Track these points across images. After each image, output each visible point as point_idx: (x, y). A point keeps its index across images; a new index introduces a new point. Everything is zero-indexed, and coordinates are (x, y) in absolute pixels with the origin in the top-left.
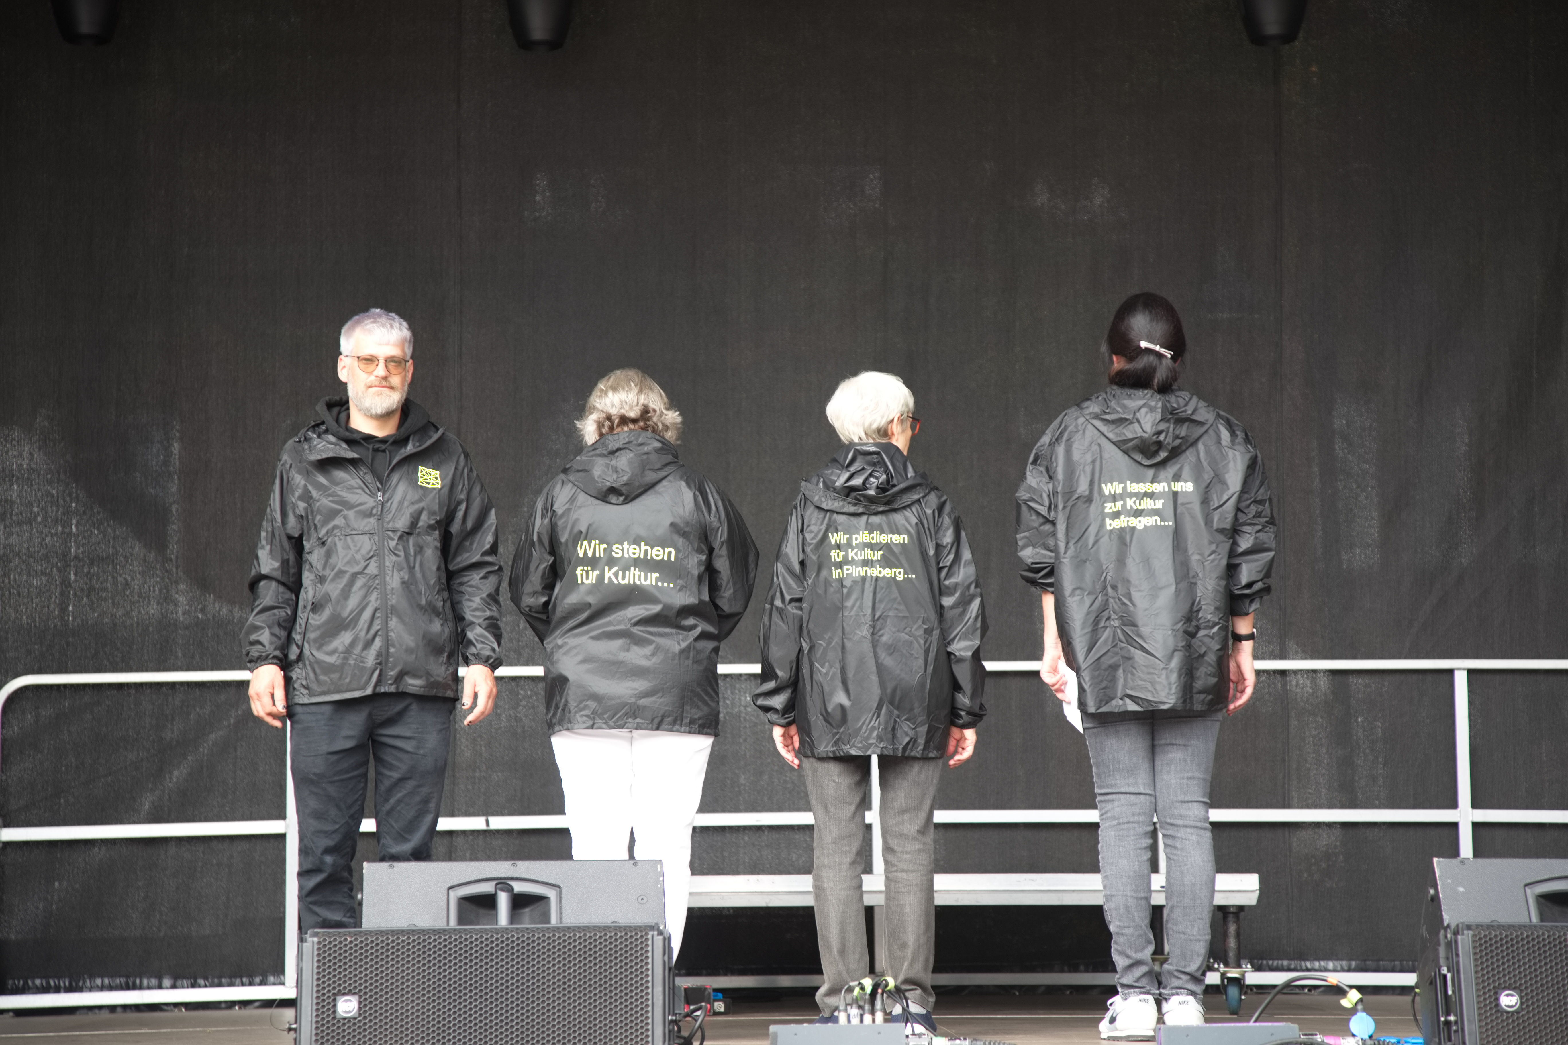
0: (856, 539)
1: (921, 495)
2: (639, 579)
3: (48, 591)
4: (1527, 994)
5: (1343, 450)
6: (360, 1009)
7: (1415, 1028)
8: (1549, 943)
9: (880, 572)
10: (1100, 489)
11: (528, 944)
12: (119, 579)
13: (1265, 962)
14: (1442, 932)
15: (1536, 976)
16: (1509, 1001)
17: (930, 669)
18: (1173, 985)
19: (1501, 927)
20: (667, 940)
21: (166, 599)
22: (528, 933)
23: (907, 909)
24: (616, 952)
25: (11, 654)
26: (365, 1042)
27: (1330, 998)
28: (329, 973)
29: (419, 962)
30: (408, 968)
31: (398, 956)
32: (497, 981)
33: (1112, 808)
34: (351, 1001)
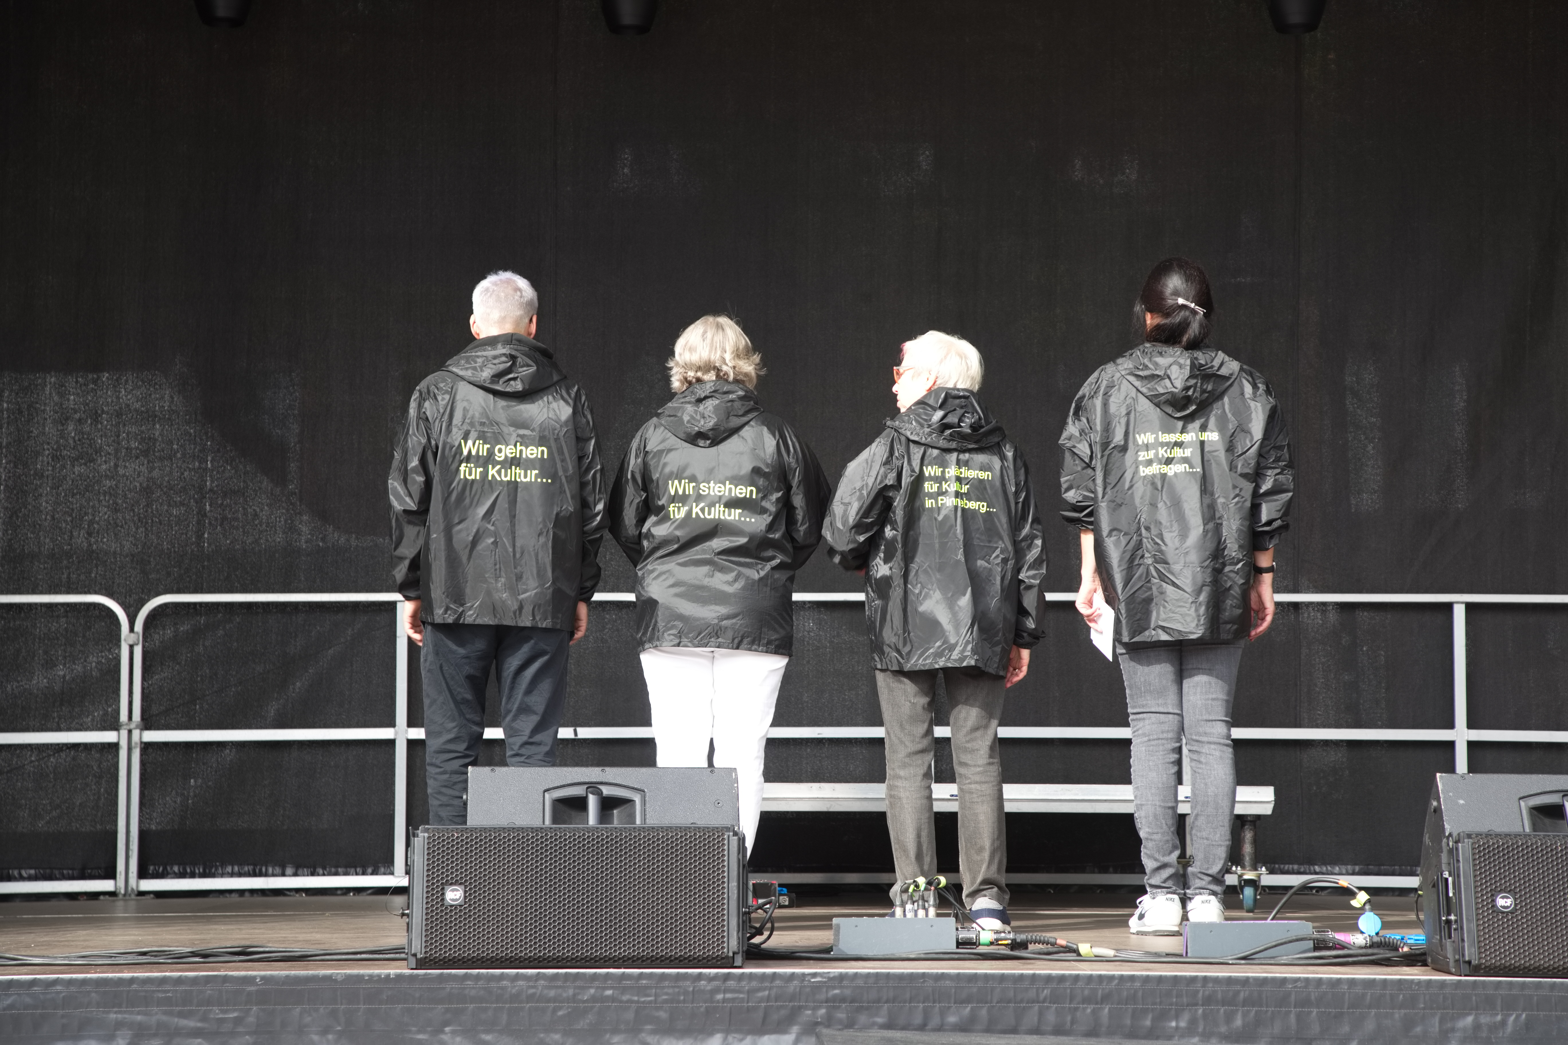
0: (949, 472)
2: (724, 515)
3: (186, 520)
4: (1521, 896)
5: (1353, 404)
6: (465, 897)
7: (1418, 926)
8: (1542, 850)
9: (967, 504)
10: (1134, 438)
11: (616, 842)
12: (249, 510)
13: (1277, 866)
14: (1445, 840)
15: (1530, 880)
16: (1504, 902)
17: (1006, 594)
18: (1196, 886)
19: (1498, 835)
20: (742, 840)
21: (291, 529)
22: (616, 832)
23: (982, 817)
24: (695, 850)
25: (153, 576)
26: (470, 927)
27: (1340, 899)
28: (438, 865)
29: (518, 856)
30: (509, 862)
31: (500, 851)
32: (588, 875)
33: (1144, 726)
34: (457, 890)
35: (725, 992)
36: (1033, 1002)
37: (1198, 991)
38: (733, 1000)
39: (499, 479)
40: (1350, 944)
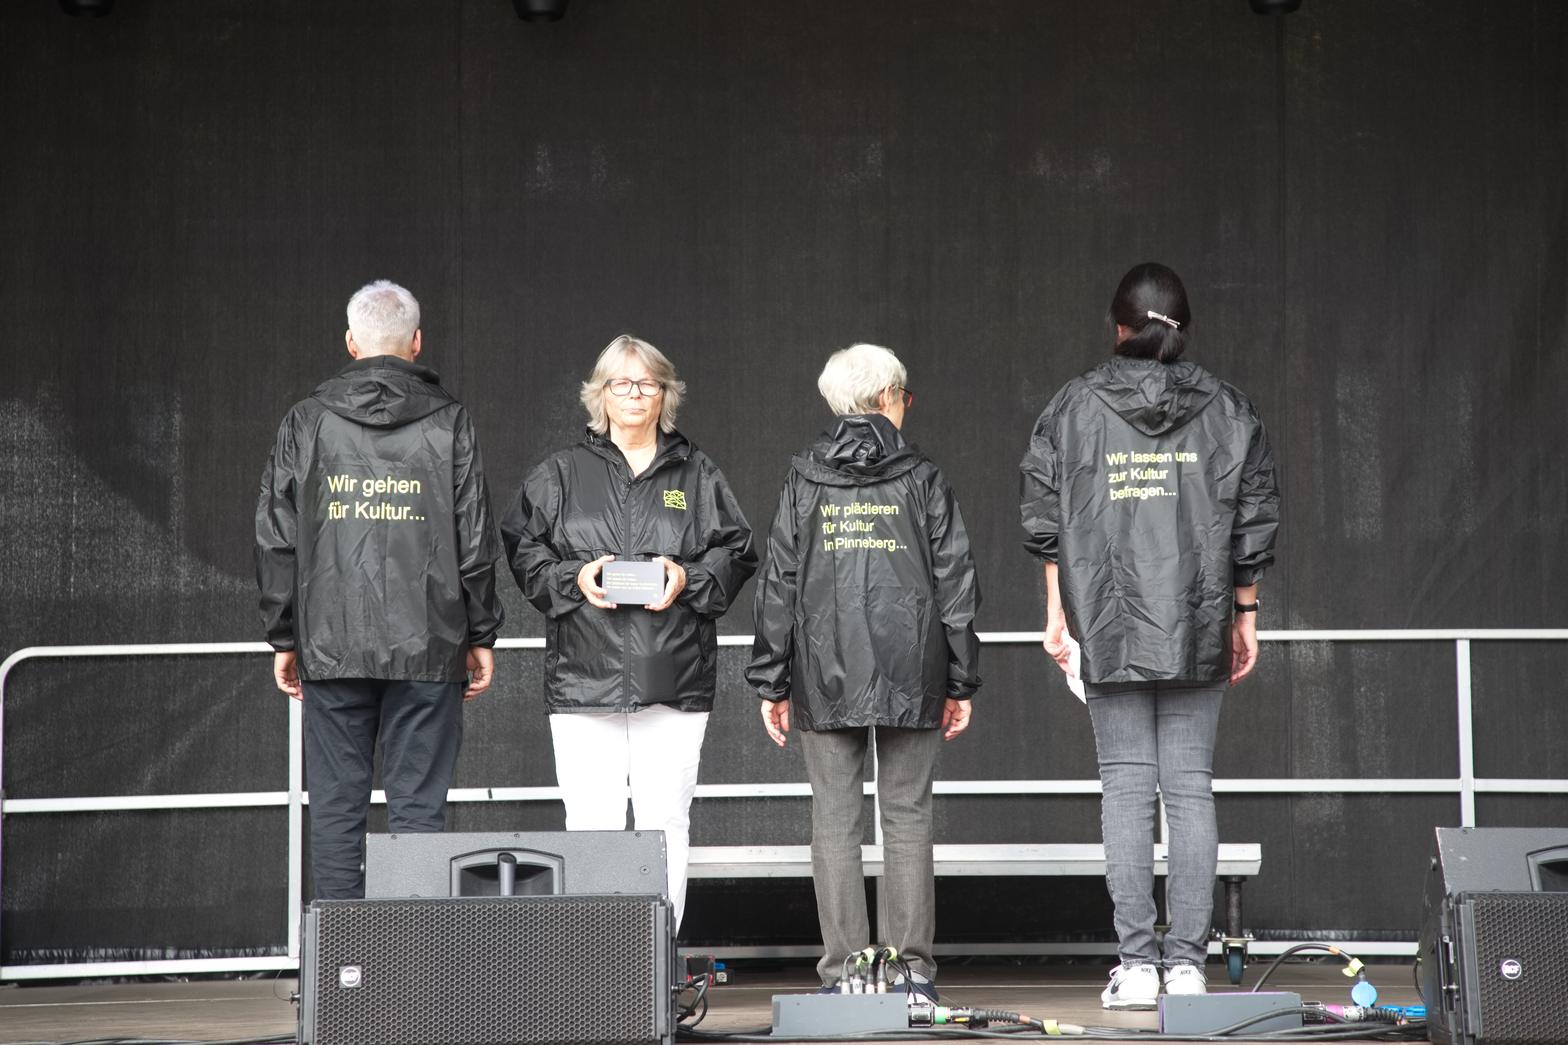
0: (848, 511)
1: (912, 466)
3: (49, 562)
4: (1529, 963)
5: (1346, 419)
6: (363, 979)
7: (1417, 997)
8: (1551, 911)
9: (872, 544)
10: (1105, 459)
11: (531, 915)
12: (121, 551)
13: (1267, 932)
14: (1444, 901)
15: (1538, 944)
16: (1510, 969)
17: (924, 639)
18: (1175, 955)
19: (1503, 896)
20: (670, 911)
21: (168, 570)
22: (531, 904)
23: (907, 880)
24: (618, 922)
25: (12, 626)
26: (368, 1012)
27: (1332, 968)
28: (332, 944)
29: (422, 932)
30: (411, 938)
31: (401, 927)
32: (500, 952)
33: (1116, 778)
34: (354, 971)
39: (367, 517)
40: (1342, 1017)
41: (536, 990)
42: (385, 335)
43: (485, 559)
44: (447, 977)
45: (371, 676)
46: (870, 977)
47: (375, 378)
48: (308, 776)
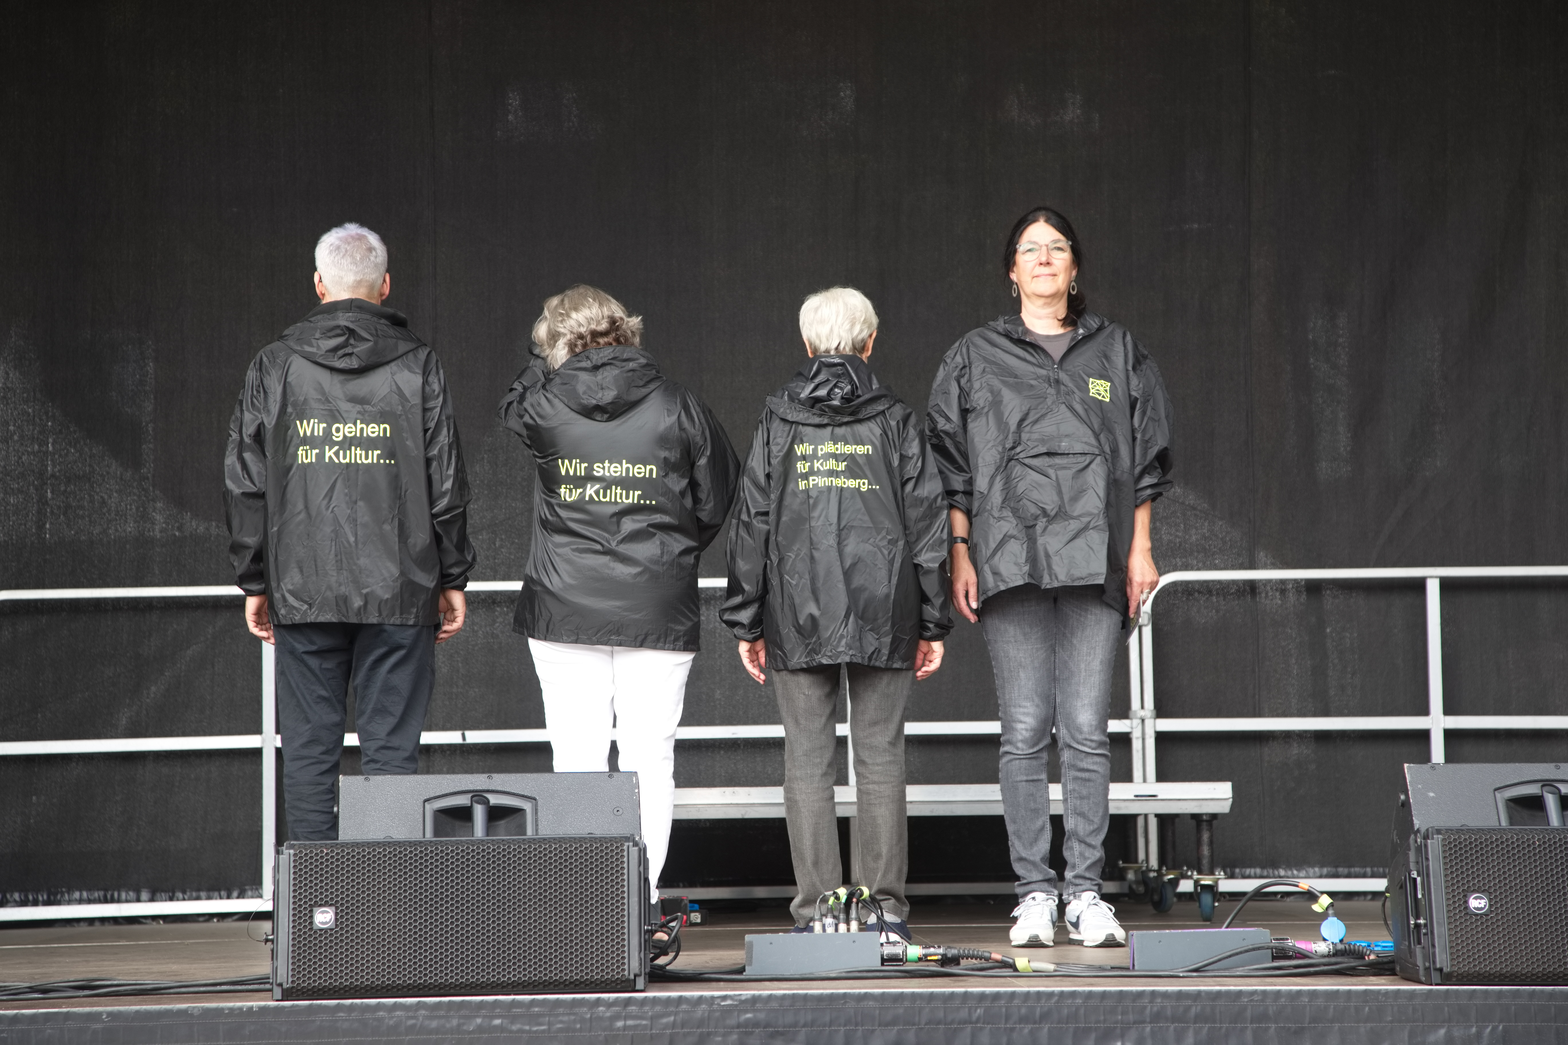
0: (822, 450)
1: (887, 406)
2: (621, 498)
3: (25, 509)
4: (1496, 897)
6: (336, 920)
7: (1386, 932)
8: (1518, 846)
9: (844, 483)
11: (504, 856)
12: (96, 497)
13: (1238, 870)
14: (1412, 836)
15: (1505, 879)
16: (1477, 903)
17: (895, 580)
19: (1470, 831)
21: (143, 516)
22: (504, 845)
23: (880, 821)
24: (591, 863)
26: (341, 953)
27: (1300, 904)
28: (306, 885)
29: (395, 873)
30: (384, 880)
31: (374, 868)
32: (473, 893)
34: (327, 912)
35: (626, 1018)
36: (965, 1022)
37: (1145, 1008)
38: (635, 1027)
39: (337, 461)
40: (1311, 953)
41: (509, 931)
42: (358, 279)
43: (457, 502)
44: (421, 918)
45: (345, 620)
46: (842, 916)
47: (343, 323)
48: (281, 719)
